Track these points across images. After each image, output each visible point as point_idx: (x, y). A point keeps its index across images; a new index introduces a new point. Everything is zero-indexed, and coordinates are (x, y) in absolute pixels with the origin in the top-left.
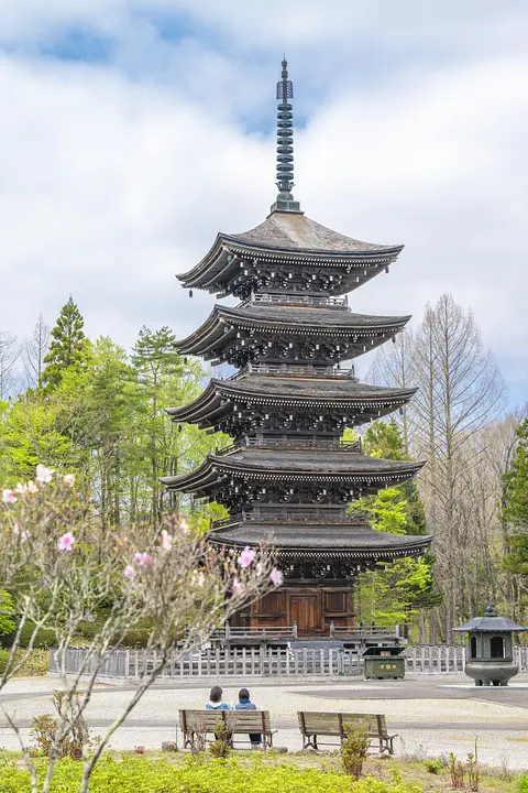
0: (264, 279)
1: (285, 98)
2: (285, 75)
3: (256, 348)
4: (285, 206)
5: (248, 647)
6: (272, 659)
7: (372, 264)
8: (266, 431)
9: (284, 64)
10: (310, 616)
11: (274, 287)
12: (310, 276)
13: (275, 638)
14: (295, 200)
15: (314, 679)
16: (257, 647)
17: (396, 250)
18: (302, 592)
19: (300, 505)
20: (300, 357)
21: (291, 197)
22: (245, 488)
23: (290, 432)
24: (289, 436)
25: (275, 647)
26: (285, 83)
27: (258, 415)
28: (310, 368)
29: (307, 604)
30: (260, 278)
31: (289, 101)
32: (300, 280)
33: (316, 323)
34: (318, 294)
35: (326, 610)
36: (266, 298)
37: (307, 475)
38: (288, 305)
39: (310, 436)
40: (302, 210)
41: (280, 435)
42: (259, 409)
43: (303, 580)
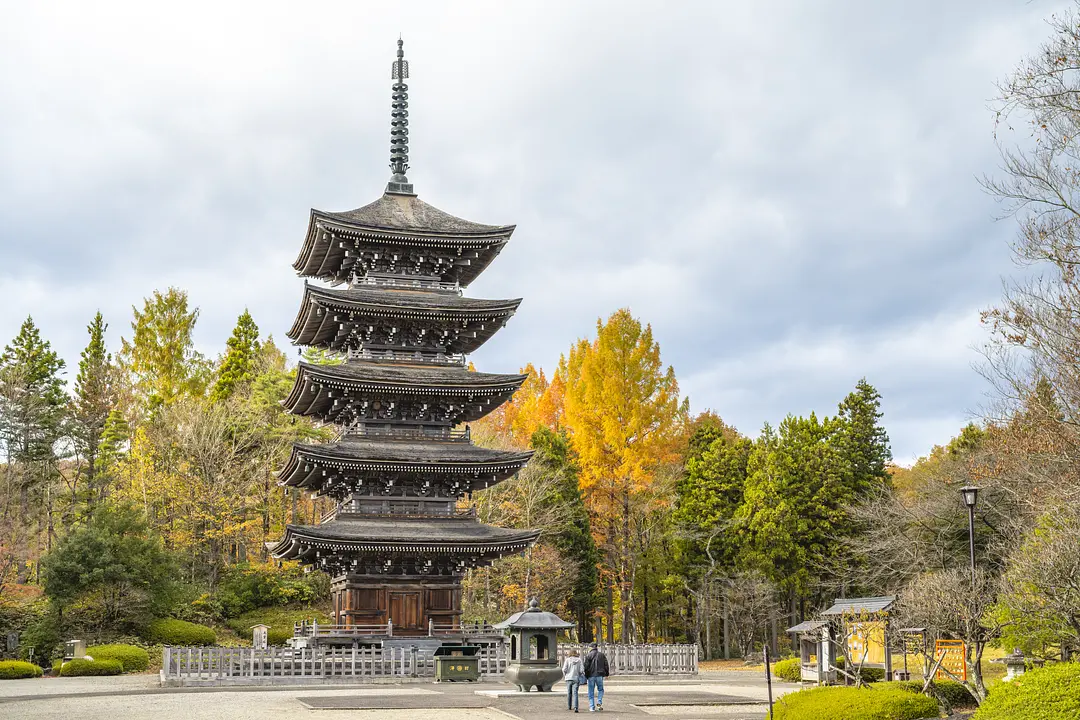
0: (369, 262)
1: (401, 77)
2: (401, 54)
3: (358, 333)
4: (399, 189)
5: (339, 646)
6: (364, 660)
7: (484, 245)
8: (370, 421)
9: (401, 43)
10: (413, 616)
11: (381, 271)
12: (419, 259)
13: (367, 638)
14: (409, 183)
15: (382, 681)
16: (349, 646)
17: (508, 231)
18: (404, 588)
19: (404, 497)
20: (407, 343)
21: (405, 180)
22: (341, 479)
23: (394, 421)
24: (393, 425)
25: (368, 646)
26: (400, 62)
27: (358, 403)
28: (417, 355)
29: (408, 602)
30: (364, 260)
31: (405, 81)
32: (406, 262)
33: (417, 305)
34: (428, 278)
35: (429, 608)
36: (372, 282)
37: (404, 465)
38: (394, 288)
39: (416, 426)
40: (415, 193)
41: (383, 425)
42: (358, 395)
43: (405, 576)
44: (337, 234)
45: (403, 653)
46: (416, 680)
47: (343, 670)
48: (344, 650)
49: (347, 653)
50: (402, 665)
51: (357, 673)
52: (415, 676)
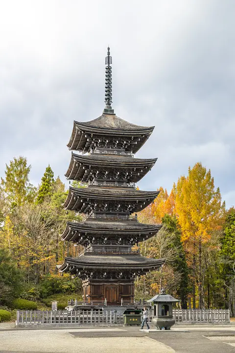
0: (97, 143)
1: (109, 64)
2: (109, 54)
3: (93, 174)
4: (109, 112)
5: (85, 310)
6: (96, 316)
7: (142, 135)
8: (97, 212)
9: (109, 49)
10: (114, 296)
11: (102, 147)
12: (116, 141)
13: (97, 307)
14: (112, 109)
15: (103, 325)
16: (90, 310)
17: (152, 129)
18: (111, 285)
19: (111, 245)
20: (112, 178)
21: (111, 108)
22: (86, 237)
23: (107, 212)
24: (107, 214)
25: (97, 310)
26: (109, 57)
27: (92, 204)
28: (116, 183)
29: (113, 291)
30: (95, 142)
32: (111, 143)
33: (116, 162)
34: (120, 150)
35: (121, 293)
36: (98, 152)
37: (111, 231)
38: (106, 154)
39: (115, 214)
40: (115, 113)
41: (103, 214)
42: (93, 201)
43: (112, 280)
44: (84, 131)
45: (111, 313)
46: (116, 325)
47: (87, 320)
48: (87, 312)
49: (89, 313)
50: (111, 319)
51: (93, 322)
52: (116, 323)
